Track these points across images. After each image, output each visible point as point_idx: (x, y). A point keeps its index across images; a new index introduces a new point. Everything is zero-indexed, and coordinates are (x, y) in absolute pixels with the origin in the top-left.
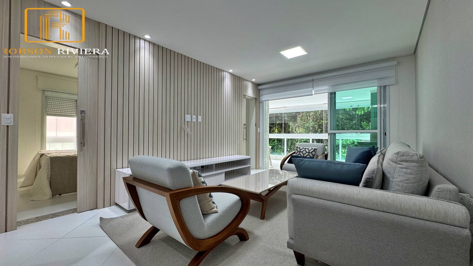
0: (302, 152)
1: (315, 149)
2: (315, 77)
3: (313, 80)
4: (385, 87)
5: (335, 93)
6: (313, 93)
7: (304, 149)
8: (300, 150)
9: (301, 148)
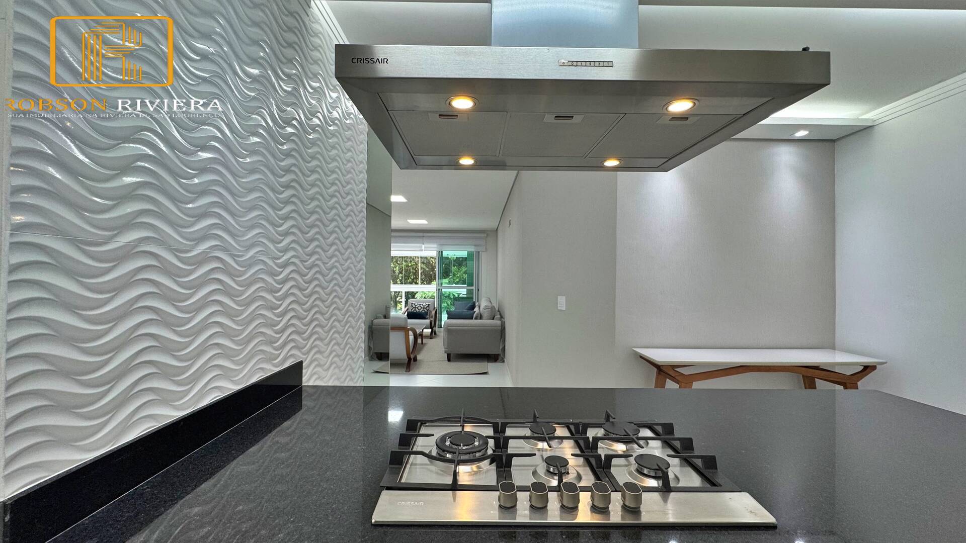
0: (417, 308)
1: (429, 305)
2: (425, 234)
3: (423, 236)
4: (479, 252)
5: (442, 252)
6: (423, 248)
7: (419, 305)
8: (416, 306)
9: (416, 304)
